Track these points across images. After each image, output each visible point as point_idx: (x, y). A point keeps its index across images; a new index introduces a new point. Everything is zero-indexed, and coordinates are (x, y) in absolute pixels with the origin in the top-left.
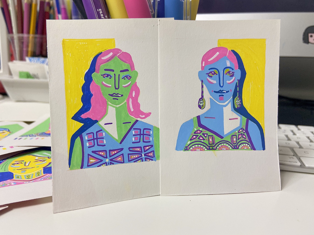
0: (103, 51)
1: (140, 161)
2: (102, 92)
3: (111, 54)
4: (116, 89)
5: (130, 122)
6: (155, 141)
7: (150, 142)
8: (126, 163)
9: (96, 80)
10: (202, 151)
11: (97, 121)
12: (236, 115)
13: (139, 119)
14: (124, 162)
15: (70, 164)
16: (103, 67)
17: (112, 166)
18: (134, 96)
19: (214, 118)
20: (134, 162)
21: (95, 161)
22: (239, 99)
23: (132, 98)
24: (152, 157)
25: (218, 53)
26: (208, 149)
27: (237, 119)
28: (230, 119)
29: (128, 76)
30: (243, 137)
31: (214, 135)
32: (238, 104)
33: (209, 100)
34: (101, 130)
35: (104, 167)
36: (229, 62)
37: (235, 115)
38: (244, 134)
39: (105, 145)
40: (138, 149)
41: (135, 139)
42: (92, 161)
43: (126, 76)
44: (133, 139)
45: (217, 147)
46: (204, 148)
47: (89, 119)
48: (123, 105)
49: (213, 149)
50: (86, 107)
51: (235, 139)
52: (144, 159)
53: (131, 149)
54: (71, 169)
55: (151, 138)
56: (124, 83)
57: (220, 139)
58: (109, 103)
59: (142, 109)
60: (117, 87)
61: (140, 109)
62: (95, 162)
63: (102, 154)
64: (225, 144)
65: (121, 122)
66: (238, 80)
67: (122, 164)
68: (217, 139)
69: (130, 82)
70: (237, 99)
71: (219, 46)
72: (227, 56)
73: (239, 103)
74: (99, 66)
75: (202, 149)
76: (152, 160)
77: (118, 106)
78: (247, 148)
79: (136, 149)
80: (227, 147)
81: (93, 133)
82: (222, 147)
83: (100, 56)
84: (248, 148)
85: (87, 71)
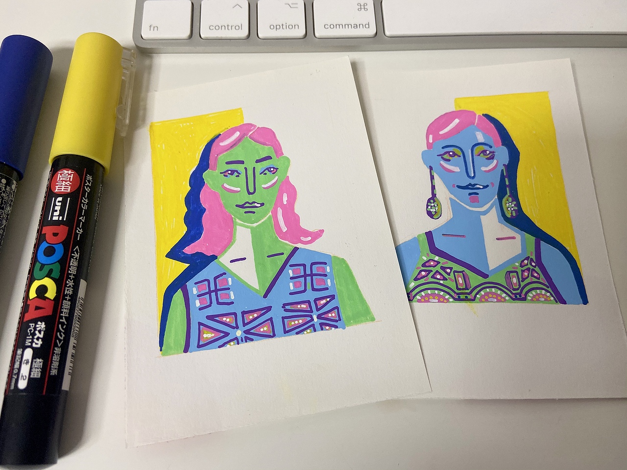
0: (221, 132)
1: (308, 331)
2: (223, 202)
3: (237, 134)
4: (249, 193)
5: (282, 254)
6: (338, 287)
7: (327, 289)
8: (279, 337)
9: (211, 182)
10: (443, 302)
11: (214, 257)
12: (510, 230)
13: (299, 245)
14: (274, 336)
15: (161, 344)
16: (223, 158)
17: (250, 344)
18: (285, 203)
19: (464, 236)
20: (297, 333)
21: (213, 335)
22: (513, 201)
23: (283, 207)
24: (337, 321)
25: (457, 121)
26: (455, 299)
27: (514, 238)
28: (498, 239)
29: (270, 168)
30: (532, 276)
31: (467, 271)
32: (512, 209)
33: (447, 202)
34: (225, 274)
35: (231, 347)
36: (481, 135)
37: (508, 231)
38: (533, 270)
39: (232, 303)
40: (304, 306)
41: (295, 285)
42: (208, 335)
43: (268, 169)
44: (291, 285)
45: (475, 296)
46: (447, 297)
47: (199, 255)
48: (266, 221)
49: (466, 299)
50: (192, 233)
51: (515, 280)
52: (317, 327)
53: (287, 307)
54: (163, 355)
55: (329, 281)
56: (264, 182)
57: (481, 280)
58: (237, 220)
59: (304, 224)
60: (251, 190)
61: (301, 224)
62: (214, 337)
63: (228, 320)
64: (493, 290)
65: (264, 255)
66: (504, 165)
67: (270, 339)
68: (475, 280)
69: (277, 178)
70: (508, 200)
71: (458, 109)
72: (476, 124)
73: (512, 207)
74: (216, 159)
75: (442, 300)
76: (336, 327)
77: (255, 225)
78: (546, 300)
79: (299, 306)
80: (498, 295)
81: (208, 281)
82: (488, 296)
83: (216, 141)
84: (548, 299)
85: (194, 169)
